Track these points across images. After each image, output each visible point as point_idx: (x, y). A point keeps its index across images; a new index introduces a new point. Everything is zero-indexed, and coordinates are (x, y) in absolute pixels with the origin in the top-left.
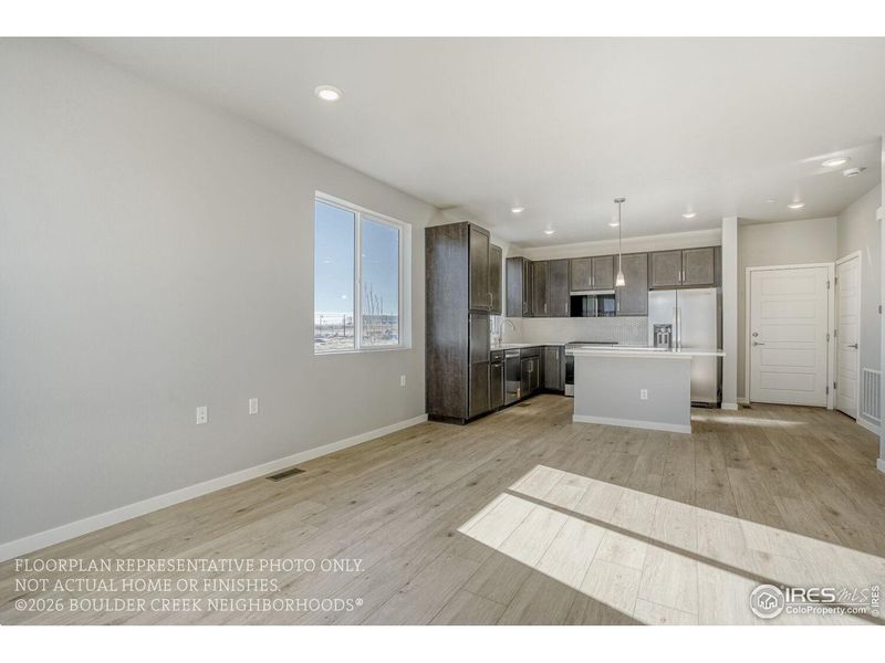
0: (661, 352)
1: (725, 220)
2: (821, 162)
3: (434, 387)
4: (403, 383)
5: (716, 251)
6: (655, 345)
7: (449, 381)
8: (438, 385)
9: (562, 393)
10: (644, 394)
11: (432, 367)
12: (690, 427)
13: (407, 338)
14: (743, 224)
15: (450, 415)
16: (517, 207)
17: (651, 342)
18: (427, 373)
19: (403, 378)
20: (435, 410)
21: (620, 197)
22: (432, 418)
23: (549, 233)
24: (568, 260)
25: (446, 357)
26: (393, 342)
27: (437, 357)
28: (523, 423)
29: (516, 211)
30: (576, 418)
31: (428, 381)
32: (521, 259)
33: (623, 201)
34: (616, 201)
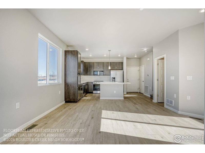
0: (113, 83)
1: (124, 57)
2: (144, 49)
3: (67, 94)
4: (60, 93)
5: (122, 63)
6: (112, 82)
7: (72, 91)
8: (68, 93)
9: (92, 93)
10: (115, 92)
11: (66, 88)
12: (123, 98)
13: (60, 80)
14: (127, 58)
15: (72, 101)
16: (87, 48)
17: (111, 81)
18: (65, 90)
19: (60, 92)
20: (67, 100)
21: (110, 50)
22: (66, 102)
23: (91, 56)
24: (93, 62)
25: (71, 86)
26: (56, 82)
27: (68, 86)
28: (90, 101)
29: (87, 49)
30: (101, 98)
31: (65, 92)
32: (83, 61)
33: (110, 51)
34: (109, 51)
